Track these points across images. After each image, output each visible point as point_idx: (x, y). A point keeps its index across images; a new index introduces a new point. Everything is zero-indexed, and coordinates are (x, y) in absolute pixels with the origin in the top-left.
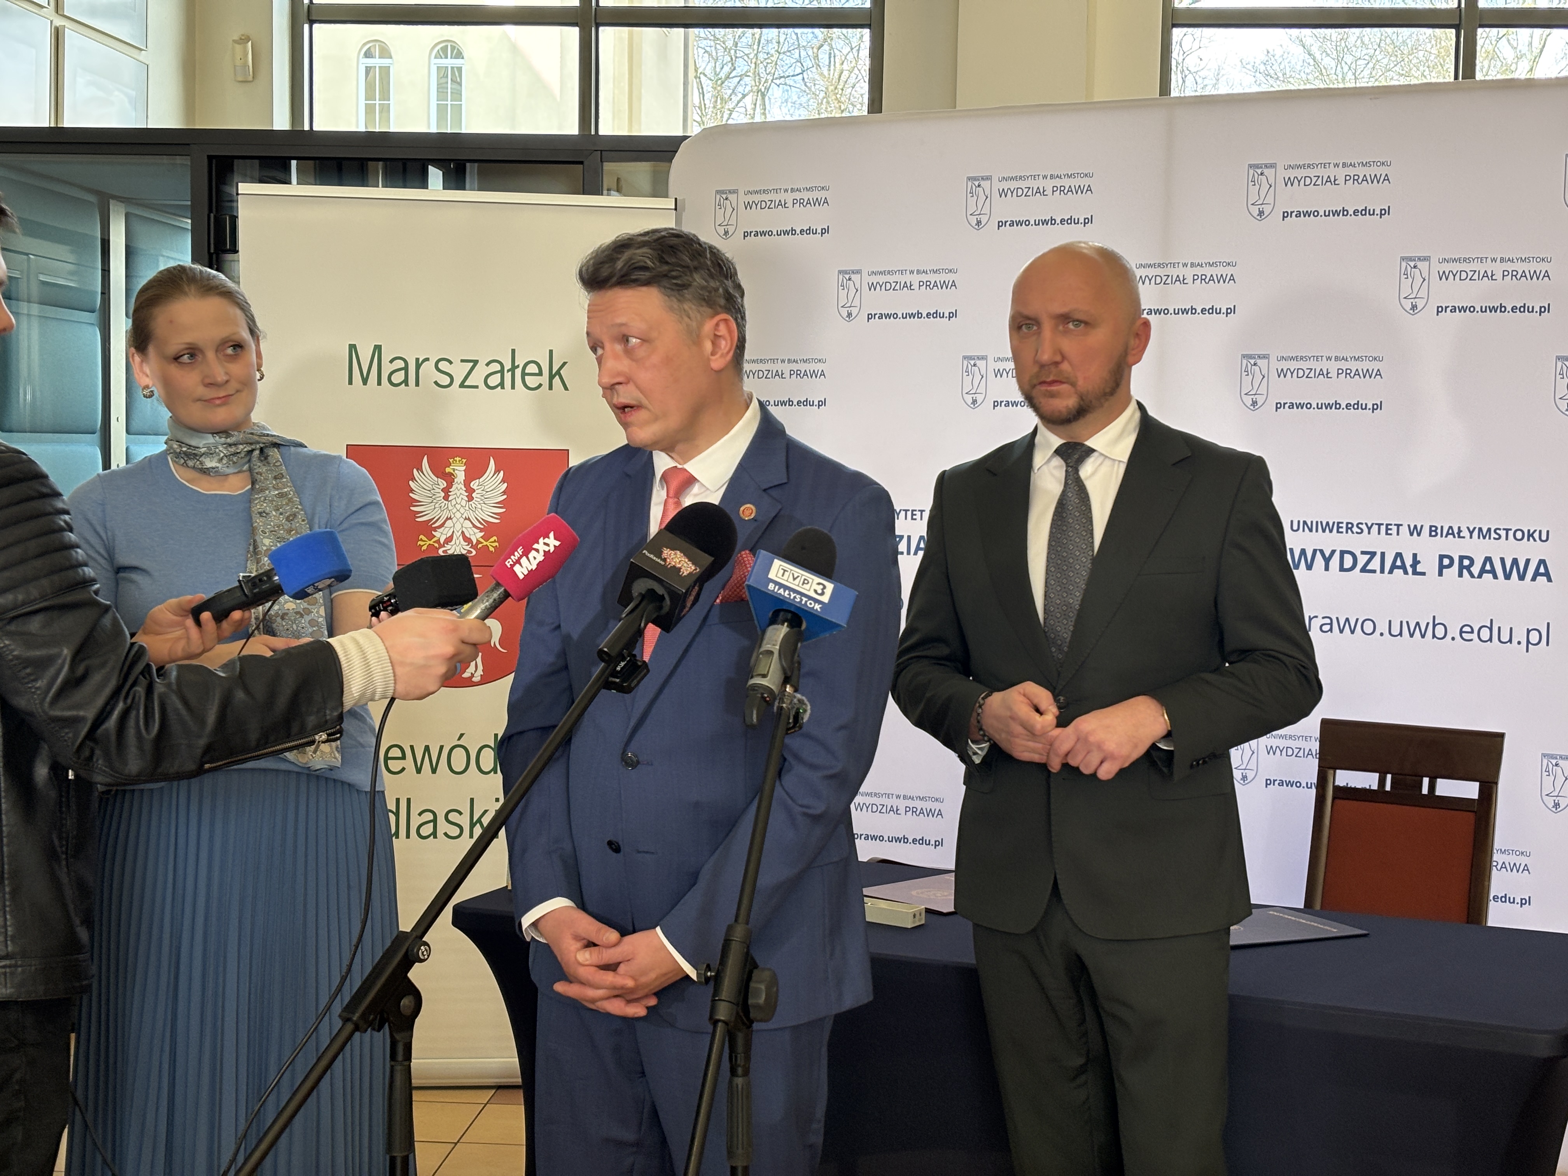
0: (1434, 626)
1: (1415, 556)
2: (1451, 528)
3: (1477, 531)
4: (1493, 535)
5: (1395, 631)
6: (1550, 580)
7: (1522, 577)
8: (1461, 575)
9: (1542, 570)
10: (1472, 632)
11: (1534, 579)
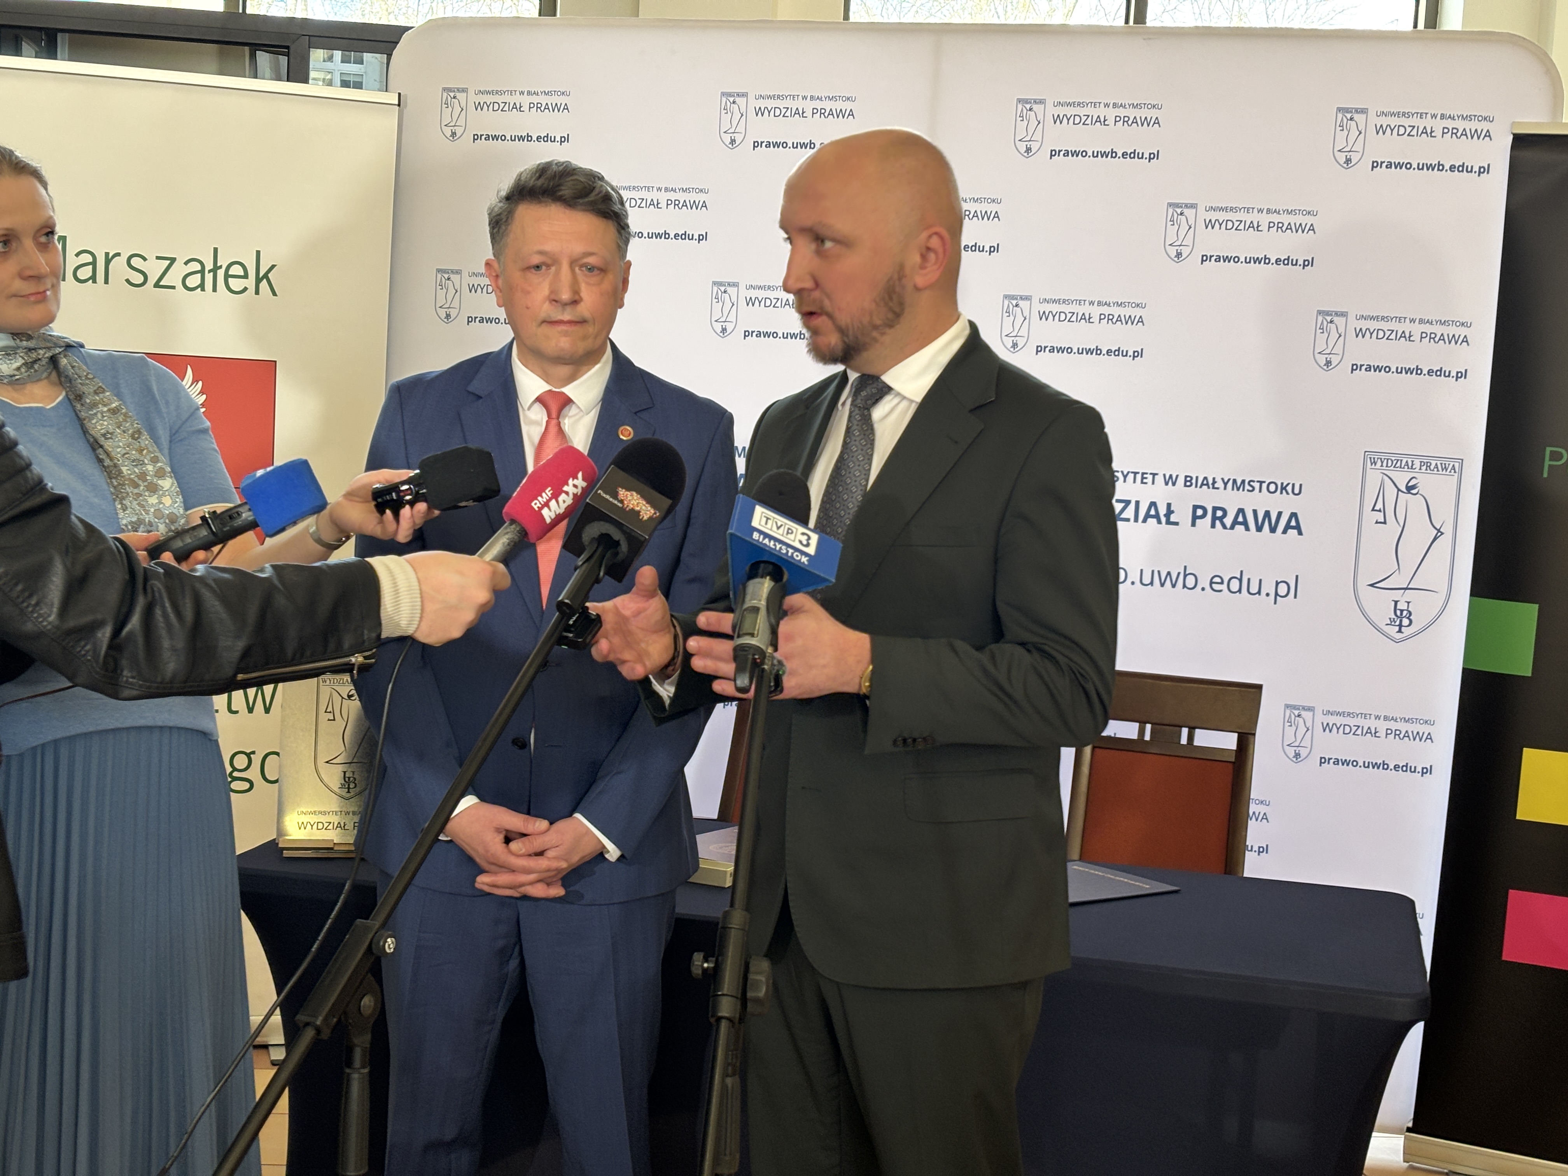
0: (1185, 576)
1: (1169, 505)
2: (1205, 478)
3: (1231, 482)
4: (1247, 487)
5: (1147, 580)
6: (1300, 533)
7: (1273, 530)
8: (1213, 526)
9: (1293, 523)
10: (1222, 583)
11: (1285, 532)
